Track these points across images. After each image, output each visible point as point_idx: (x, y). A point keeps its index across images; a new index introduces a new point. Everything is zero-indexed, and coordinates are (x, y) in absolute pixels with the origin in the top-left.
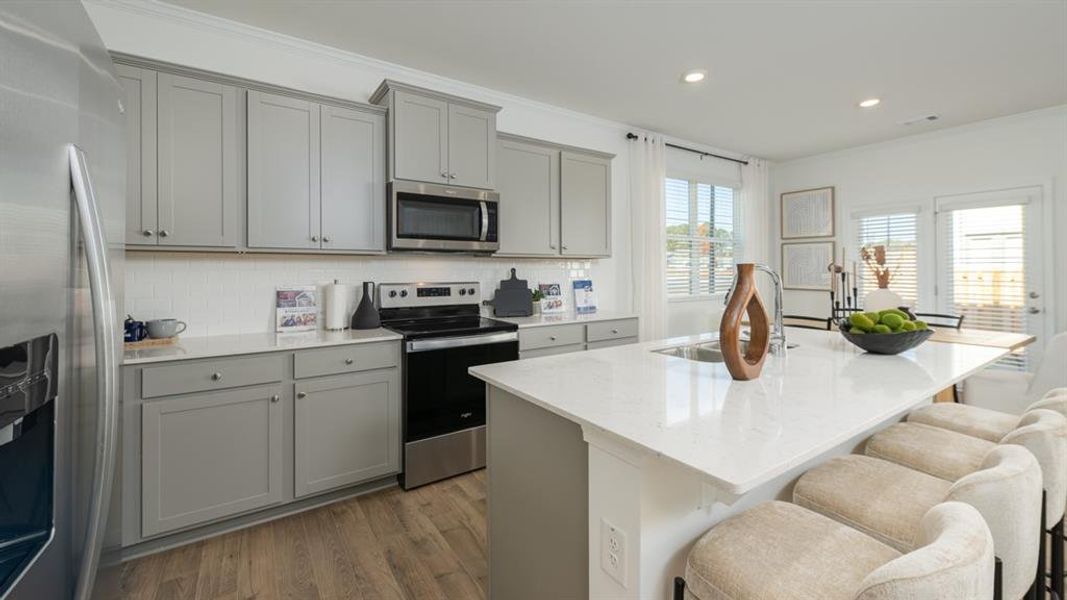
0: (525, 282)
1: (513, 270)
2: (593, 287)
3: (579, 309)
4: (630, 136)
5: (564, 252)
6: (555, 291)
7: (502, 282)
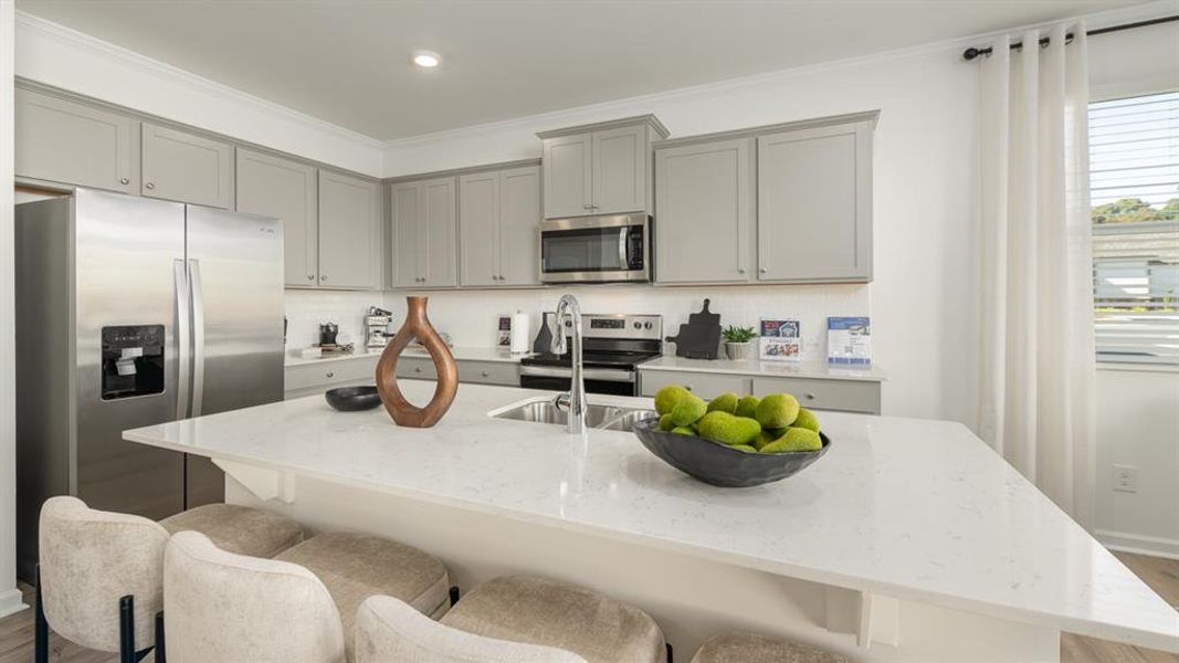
0: (717, 317)
1: (707, 301)
2: (871, 328)
3: (831, 360)
4: (970, 54)
5: (761, 276)
6: (789, 331)
7: (692, 316)
